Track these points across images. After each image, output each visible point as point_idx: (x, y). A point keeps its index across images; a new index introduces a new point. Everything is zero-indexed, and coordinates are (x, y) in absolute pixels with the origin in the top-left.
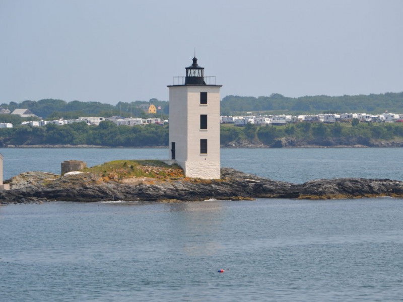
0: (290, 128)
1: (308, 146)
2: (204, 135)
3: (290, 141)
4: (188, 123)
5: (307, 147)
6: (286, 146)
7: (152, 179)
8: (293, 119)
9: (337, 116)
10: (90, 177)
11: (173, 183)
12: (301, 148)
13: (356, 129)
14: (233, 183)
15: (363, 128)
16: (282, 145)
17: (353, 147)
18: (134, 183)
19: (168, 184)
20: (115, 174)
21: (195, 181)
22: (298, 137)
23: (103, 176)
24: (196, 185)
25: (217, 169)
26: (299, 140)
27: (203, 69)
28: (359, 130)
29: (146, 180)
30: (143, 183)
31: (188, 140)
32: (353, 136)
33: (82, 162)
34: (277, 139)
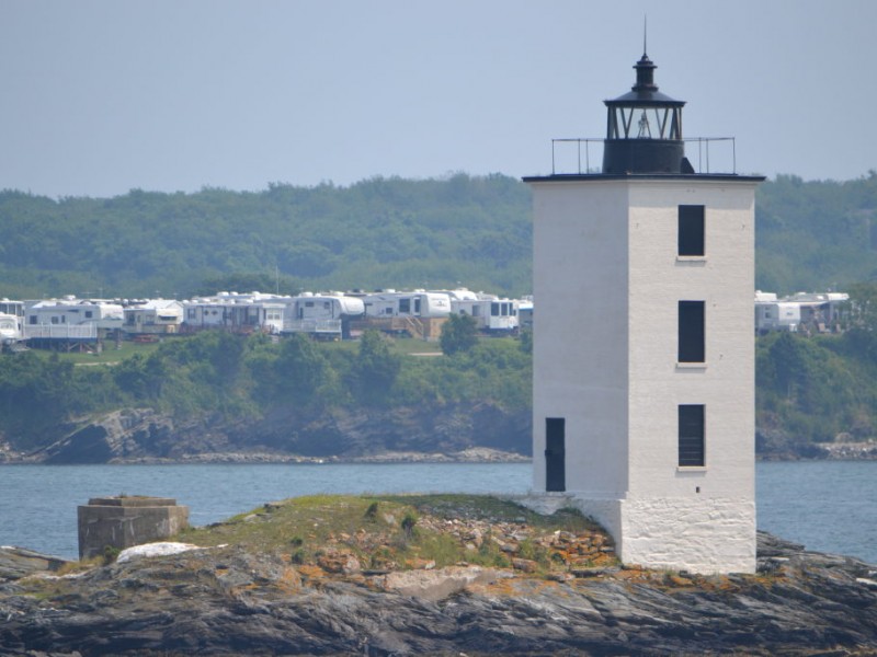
0: (141, 365)
1: (235, 456)
2: (693, 386)
3: (145, 427)
4: (632, 338)
5: (231, 461)
6: (126, 454)
7: (501, 573)
8: (131, 318)
9: (351, 304)
10: (243, 566)
11: (590, 591)
12: (200, 462)
13: (465, 368)
14: (816, 589)
15: (501, 365)
16: (106, 447)
17: (457, 461)
18: (431, 588)
19: (569, 594)
20: (346, 551)
21: (670, 580)
22: (180, 412)
23: (297, 560)
24: (679, 597)
25: (742, 532)
26: (188, 425)
27: (680, 104)
28: (483, 373)
29: (479, 579)
30: (471, 588)
31: (632, 407)
32: (451, 407)
33: (172, 503)
34: (81, 421)
